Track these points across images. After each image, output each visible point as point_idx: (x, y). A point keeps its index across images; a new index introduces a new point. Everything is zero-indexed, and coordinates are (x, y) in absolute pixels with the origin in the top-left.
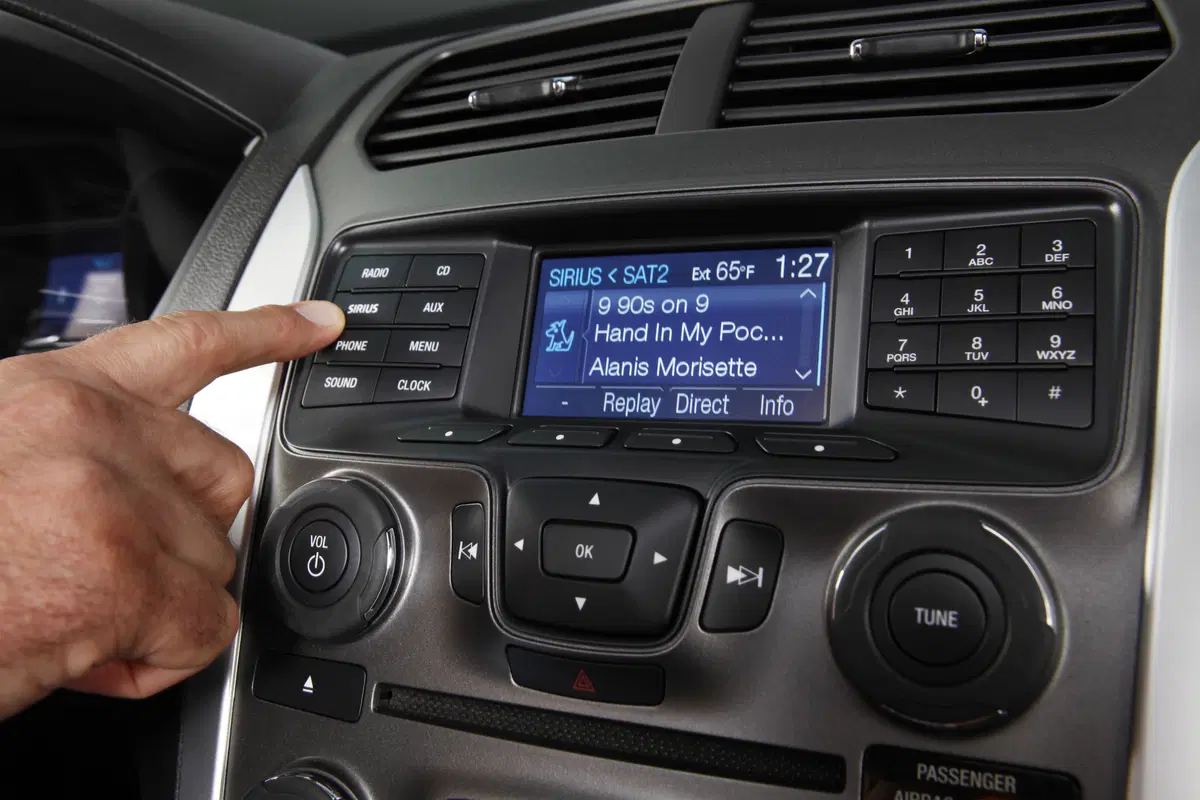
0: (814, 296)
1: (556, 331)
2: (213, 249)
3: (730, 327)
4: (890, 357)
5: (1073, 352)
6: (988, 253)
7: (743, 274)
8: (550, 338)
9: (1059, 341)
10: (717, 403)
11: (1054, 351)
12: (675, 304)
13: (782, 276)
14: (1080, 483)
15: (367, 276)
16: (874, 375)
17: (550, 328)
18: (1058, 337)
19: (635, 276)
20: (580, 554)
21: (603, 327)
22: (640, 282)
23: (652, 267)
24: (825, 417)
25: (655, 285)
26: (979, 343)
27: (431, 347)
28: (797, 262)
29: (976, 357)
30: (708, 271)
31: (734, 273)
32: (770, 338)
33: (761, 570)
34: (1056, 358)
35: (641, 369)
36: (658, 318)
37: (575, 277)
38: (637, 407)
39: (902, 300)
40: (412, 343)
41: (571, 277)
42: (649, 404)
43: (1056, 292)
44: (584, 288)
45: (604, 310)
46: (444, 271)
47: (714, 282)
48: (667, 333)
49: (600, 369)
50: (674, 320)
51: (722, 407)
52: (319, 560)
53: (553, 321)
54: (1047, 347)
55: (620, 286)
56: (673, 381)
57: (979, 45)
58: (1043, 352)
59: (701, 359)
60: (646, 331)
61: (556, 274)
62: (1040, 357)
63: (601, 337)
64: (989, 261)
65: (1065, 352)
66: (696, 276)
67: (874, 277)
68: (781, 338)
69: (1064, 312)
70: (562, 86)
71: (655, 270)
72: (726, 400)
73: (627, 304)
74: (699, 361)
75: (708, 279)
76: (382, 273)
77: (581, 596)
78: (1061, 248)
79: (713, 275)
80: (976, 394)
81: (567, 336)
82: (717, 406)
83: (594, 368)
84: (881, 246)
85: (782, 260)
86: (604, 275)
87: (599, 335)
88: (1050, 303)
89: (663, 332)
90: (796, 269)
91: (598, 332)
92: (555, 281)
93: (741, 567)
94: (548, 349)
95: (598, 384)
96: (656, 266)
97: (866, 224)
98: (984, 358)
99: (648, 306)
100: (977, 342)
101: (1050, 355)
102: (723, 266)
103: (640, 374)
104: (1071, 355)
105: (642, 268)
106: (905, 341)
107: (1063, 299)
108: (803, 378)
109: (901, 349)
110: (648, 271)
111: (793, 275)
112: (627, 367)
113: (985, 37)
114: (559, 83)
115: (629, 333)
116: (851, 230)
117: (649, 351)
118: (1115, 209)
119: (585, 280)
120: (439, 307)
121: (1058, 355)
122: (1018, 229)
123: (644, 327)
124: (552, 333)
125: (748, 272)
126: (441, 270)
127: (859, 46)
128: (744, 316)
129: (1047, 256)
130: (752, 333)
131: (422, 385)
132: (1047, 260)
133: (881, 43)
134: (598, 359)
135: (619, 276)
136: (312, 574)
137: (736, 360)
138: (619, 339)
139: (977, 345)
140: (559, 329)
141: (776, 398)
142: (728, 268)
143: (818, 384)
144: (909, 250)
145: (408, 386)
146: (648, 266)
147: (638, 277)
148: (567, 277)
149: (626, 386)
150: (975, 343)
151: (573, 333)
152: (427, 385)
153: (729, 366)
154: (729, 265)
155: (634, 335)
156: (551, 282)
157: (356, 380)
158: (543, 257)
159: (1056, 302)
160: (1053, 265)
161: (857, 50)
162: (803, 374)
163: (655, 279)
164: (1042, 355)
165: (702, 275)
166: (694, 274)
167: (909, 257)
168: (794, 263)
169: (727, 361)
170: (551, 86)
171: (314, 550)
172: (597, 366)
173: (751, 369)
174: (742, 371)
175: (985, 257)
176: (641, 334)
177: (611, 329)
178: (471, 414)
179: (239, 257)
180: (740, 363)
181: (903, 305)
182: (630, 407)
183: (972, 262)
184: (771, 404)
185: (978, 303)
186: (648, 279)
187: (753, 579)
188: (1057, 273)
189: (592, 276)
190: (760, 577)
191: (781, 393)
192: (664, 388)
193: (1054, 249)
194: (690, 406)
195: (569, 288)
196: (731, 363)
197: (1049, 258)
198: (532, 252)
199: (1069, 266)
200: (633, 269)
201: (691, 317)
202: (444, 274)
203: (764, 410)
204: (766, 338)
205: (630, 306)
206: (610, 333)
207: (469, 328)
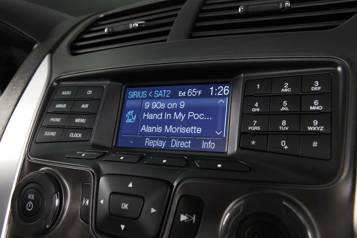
0: (224, 102)
1: (130, 115)
2: (16, 84)
3: (192, 114)
4: (250, 128)
5: (322, 127)
6: (289, 87)
7: (197, 94)
8: (128, 117)
9: (317, 123)
10: (186, 143)
11: (315, 127)
12: (173, 105)
13: (212, 94)
14: (325, 184)
15: (63, 94)
16: (244, 135)
17: (128, 113)
18: (316, 121)
19: (158, 94)
20: (123, 207)
21: (146, 114)
22: (160, 96)
23: (165, 91)
24: (226, 150)
25: (165, 98)
26: (285, 123)
27: (83, 121)
28: (217, 89)
29: (284, 128)
30: (185, 93)
31: (194, 93)
32: (207, 119)
33: (194, 216)
34: (316, 130)
35: (159, 129)
36: (166, 110)
37: (137, 95)
38: (157, 144)
39: (255, 105)
40: (76, 119)
41: (136, 95)
42: (161, 143)
43: (316, 102)
44: (140, 99)
45: (147, 107)
46: (90, 92)
47: (186, 97)
48: (169, 116)
49: (145, 129)
50: (172, 111)
51: (188, 145)
52: (31, 204)
53: (128, 112)
54: (312, 125)
55: (153, 98)
56: (171, 135)
57: (287, 7)
58: (310, 127)
59: (181, 126)
60: (161, 115)
61: (131, 93)
62: (309, 129)
63: (146, 117)
64: (289, 90)
65: (319, 127)
66: (180, 95)
67: (245, 96)
68: (211, 119)
69: (318, 111)
70: (137, 25)
71: (166, 92)
72: (190, 142)
73: (155, 105)
74: (180, 127)
75: (185, 95)
76: (69, 93)
77: (123, 224)
78: (318, 85)
79: (186, 94)
80: (283, 144)
81: (134, 117)
82: (186, 144)
83: (142, 129)
84: (248, 84)
85: (212, 88)
86: (148, 94)
87: (145, 116)
88: (313, 107)
89: (168, 116)
90: (217, 92)
91: (144, 115)
92: (130, 96)
93: (186, 215)
94: (127, 122)
95: (143, 135)
96: (166, 91)
97: (242, 75)
98: (287, 129)
99: (162, 105)
100: (284, 122)
101: (313, 128)
102: (190, 91)
103: (159, 131)
104: (322, 129)
105: (161, 91)
106: (256, 121)
107: (318, 105)
108: (218, 134)
109: (254, 125)
110: (163, 93)
111: (216, 94)
112: (154, 129)
113: (289, 4)
114: (136, 24)
115: (155, 116)
116: (237, 77)
117: (163, 123)
118: (339, 69)
119: (141, 96)
120: (87, 106)
121: (316, 128)
122: (301, 77)
123: (161, 114)
124: (128, 115)
125: (199, 93)
126: (89, 92)
127: (242, 8)
128: (197, 110)
129: (312, 88)
130: (199, 117)
131: (78, 135)
132: (312, 90)
133: (250, 7)
134: (144, 126)
135: (153, 94)
136: (28, 209)
137: (194, 127)
138: (152, 118)
139: (284, 124)
140: (131, 114)
141: (208, 142)
142: (192, 91)
143: (224, 137)
144: (258, 85)
145: (73, 136)
146: (163, 91)
147: (159, 95)
148: (134, 95)
149: (154, 136)
150: (283, 123)
151: (135, 116)
152: (80, 135)
153: (191, 129)
154: (192, 90)
155: (157, 117)
156: (129, 96)
157: (55, 133)
158: (126, 87)
159: (316, 107)
160: (315, 91)
161: (242, 10)
162: (218, 133)
163: (166, 95)
164: (310, 128)
165: (183, 94)
166: (180, 93)
167: (258, 88)
168: (216, 90)
169: (190, 127)
170: (133, 25)
171: (30, 200)
172: (144, 128)
173: (199, 130)
174: (196, 131)
175: (287, 88)
176: (160, 116)
177: (149, 114)
178: (95, 147)
179: (23, 87)
180: (195, 128)
181: (255, 107)
182: (155, 144)
183: (283, 90)
184: (206, 144)
185: (285, 107)
186: (163, 95)
187: (190, 220)
188: (316, 95)
189: (143, 95)
190: (194, 219)
191: (210, 140)
192: (167, 137)
193: (315, 85)
194: (177, 144)
195: (135, 99)
196: (192, 128)
197: (313, 89)
198: (122, 86)
199: (321, 92)
200: (158, 92)
201: (178, 110)
202: (90, 93)
203: (203, 146)
204: (205, 118)
205: (156, 105)
206: (149, 116)
207: (97, 114)
